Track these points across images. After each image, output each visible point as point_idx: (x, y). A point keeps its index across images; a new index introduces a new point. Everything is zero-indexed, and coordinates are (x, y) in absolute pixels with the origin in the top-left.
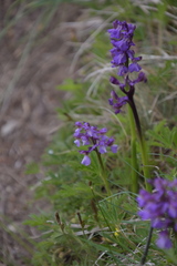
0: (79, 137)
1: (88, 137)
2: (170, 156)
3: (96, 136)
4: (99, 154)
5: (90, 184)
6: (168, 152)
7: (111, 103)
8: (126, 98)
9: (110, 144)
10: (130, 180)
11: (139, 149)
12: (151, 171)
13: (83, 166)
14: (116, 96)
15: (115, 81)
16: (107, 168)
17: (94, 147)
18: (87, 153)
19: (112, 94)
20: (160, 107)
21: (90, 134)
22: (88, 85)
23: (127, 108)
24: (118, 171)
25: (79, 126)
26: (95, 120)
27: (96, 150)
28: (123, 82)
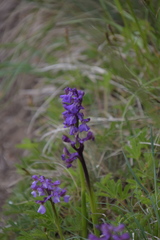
0: (35, 189)
1: (43, 189)
2: (116, 205)
3: (50, 188)
4: (53, 204)
5: (46, 230)
6: (113, 201)
7: (63, 158)
8: (77, 154)
9: (63, 194)
10: (80, 226)
11: (88, 199)
12: (99, 219)
13: (39, 214)
14: (67, 152)
15: (67, 139)
16: (61, 216)
17: (48, 197)
18: (42, 203)
19: (64, 151)
20: (106, 162)
21: (45, 186)
22: (43, 143)
23: (77, 163)
24: (70, 219)
25: (36, 179)
26: (49, 174)
27: (50, 200)
28: (73, 140)
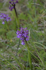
0: (1, 17)
1: (4, 17)
3: (6, 17)
5: (5, 29)
7: (10, 8)
8: (13, 7)
9: (9, 19)
11: (17, 20)
13: (3, 24)
15: (10, 3)
16: (9, 25)
17: (5, 19)
18: (3, 21)
19: (10, 6)
26: (5, 12)
28: (12, 3)
